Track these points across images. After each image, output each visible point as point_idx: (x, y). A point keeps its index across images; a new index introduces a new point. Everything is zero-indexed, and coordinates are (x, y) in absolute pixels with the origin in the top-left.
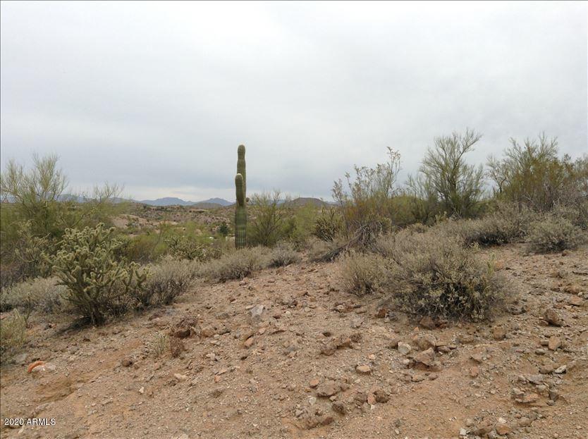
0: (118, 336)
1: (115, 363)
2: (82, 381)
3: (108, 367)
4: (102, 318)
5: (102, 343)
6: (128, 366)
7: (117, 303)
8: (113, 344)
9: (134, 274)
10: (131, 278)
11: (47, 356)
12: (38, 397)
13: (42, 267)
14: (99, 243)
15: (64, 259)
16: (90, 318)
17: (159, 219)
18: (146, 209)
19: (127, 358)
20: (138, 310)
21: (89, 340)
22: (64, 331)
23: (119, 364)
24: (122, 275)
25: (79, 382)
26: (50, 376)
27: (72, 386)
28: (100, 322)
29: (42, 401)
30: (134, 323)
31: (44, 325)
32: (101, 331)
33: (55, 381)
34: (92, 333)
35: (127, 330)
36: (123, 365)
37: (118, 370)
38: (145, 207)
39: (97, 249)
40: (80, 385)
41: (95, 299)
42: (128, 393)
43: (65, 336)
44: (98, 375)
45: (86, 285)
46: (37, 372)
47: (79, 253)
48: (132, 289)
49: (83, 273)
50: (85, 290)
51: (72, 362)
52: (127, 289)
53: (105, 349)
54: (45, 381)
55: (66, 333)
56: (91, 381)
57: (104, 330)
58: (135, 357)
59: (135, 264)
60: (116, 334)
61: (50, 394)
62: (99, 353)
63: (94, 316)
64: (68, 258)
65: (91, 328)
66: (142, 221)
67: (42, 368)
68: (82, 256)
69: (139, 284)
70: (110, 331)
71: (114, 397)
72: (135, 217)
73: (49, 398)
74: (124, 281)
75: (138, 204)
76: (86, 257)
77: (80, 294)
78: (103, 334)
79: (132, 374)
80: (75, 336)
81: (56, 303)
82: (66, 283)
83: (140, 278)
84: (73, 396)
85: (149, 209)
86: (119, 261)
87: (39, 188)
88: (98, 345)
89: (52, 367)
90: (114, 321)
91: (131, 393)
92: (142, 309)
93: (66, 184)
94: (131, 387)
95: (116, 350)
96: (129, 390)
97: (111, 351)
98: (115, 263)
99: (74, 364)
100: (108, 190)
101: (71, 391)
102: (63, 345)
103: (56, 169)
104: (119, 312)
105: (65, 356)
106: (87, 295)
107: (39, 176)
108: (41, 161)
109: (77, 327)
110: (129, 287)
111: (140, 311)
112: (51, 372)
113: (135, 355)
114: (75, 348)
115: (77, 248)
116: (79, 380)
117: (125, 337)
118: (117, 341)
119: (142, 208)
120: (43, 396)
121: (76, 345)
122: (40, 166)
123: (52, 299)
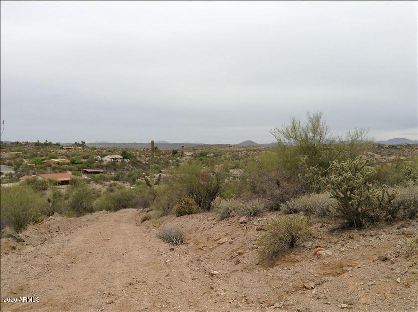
0: (375, 238)
1: (374, 257)
2: (351, 266)
3: (369, 259)
4: (361, 224)
5: (363, 242)
6: (384, 261)
7: (372, 214)
8: (371, 243)
9: (386, 193)
10: (383, 196)
11: (325, 245)
12: (322, 272)
13: (315, 186)
14: (358, 170)
15: (336, 180)
16: (353, 223)
17: (390, 155)
18: (380, 148)
19: (383, 254)
20: (388, 221)
21: (353, 238)
22: (335, 230)
23: (377, 258)
24: (377, 194)
25: (349, 266)
26: (329, 259)
27: (344, 269)
28: (360, 227)
29: (325, 275)
30: (386, 230)
31: (320, 225)
32: (361, 233)
33: (332, 263)
34: (355, 233)
35: (381, 235)
36: (381, 260)
37: (377, 262)
38: (379, 146)
39: (357, 174)
40: (350, 269)
41: (357, 210)
42: (388, 280)
43: (336, 233)
44: (362, 264)
45: (350, 199)
46: (320, 255)
47: (346, 177)
48: (384, 204)
49: (347, 191)
50: (351, 203)
51: (343, 252)
52: (381, 204)
53: (366, 246)
54: (326, 262)
55: (336, 231)
56: (357, 267)
57: (363, 232)
58: (389, 255)
59: (386, 186)
60: (372, 236)
61: (330, 271)
62: (362, 248)
63: (356, 222)
64: (338, 180)
65: (354, 229)
66: (377, 156)
67: (323, 252)
68: (348, 179)
69: (390, 202)
70: (368, 233)
71: (376, 281)
72: (372, 153)
73: (329, 274)
74: (378, 198)
75: (374, 144)
76: (349, 179)
77: (347, 205)
78: (363, 236)
79: (389, 267)
80: (343, 234)
81: (328, 211)
82: (336, 197)
83: (390, 197)
84: (346, 275)
85: (383, 147)
86: (373, 184)
87: (310, 135)
88: (360, 243)
89: (330, 253)
90: (370, 227)
91: (390, 280)
92: (391, 220)
93: (328, 130)
94: (390, 276)
95: (374, 248)
96: (388, 278)
97: (371, 248)
98: (371, 185)
99: (344, 253)
100: (357, 133)
101: (344, 272)
102: (335, 239)
103: (322, 121)
104: (374, 221)
105: (337, 247)
106: (351, 207)
107: (311, 126)
108: (312, 116)
109: (344, 228)
110: (382, 203)
111: (389, 222)
112: (329, 256)
113: (389, 253)
114: (344, 243)
115: (344, 174)
116: (349, 265)
117: (380, 239)
118: (374, 241)
119: (377, 147)
120: (325, 272)
121: (344, 240)
122: (311, 120)
123: (324, 208)
